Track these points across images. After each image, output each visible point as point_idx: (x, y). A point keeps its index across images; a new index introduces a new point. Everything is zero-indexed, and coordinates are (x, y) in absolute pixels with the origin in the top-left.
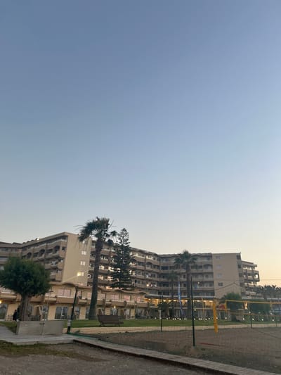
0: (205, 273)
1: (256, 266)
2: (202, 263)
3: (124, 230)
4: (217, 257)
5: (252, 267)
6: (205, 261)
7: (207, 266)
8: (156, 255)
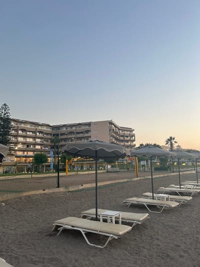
0: (86, 137)
1: (134, 130)
2: (83, 129)
3: (5, 105)
4: (94, 124)
5: (130, 131)
6: (87, 128)
7: (87, 131)
8: (48, 126)
